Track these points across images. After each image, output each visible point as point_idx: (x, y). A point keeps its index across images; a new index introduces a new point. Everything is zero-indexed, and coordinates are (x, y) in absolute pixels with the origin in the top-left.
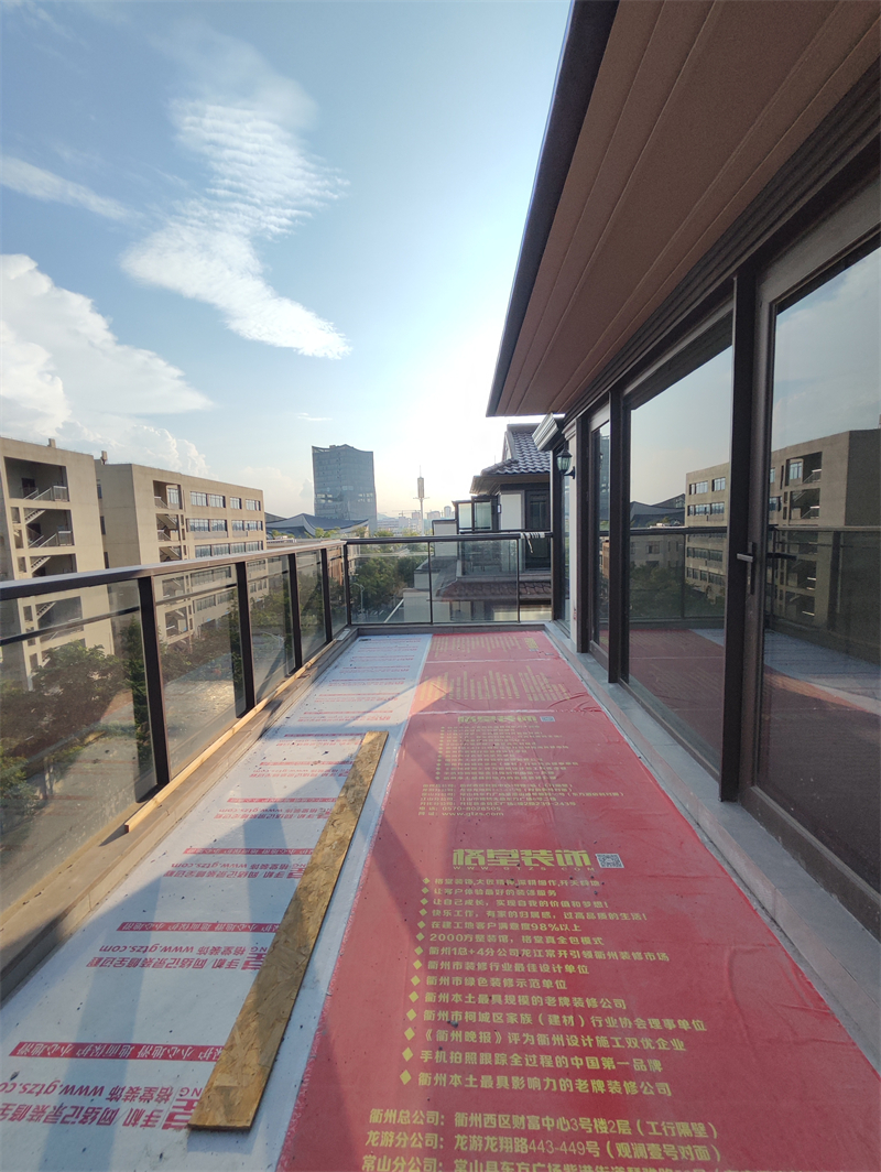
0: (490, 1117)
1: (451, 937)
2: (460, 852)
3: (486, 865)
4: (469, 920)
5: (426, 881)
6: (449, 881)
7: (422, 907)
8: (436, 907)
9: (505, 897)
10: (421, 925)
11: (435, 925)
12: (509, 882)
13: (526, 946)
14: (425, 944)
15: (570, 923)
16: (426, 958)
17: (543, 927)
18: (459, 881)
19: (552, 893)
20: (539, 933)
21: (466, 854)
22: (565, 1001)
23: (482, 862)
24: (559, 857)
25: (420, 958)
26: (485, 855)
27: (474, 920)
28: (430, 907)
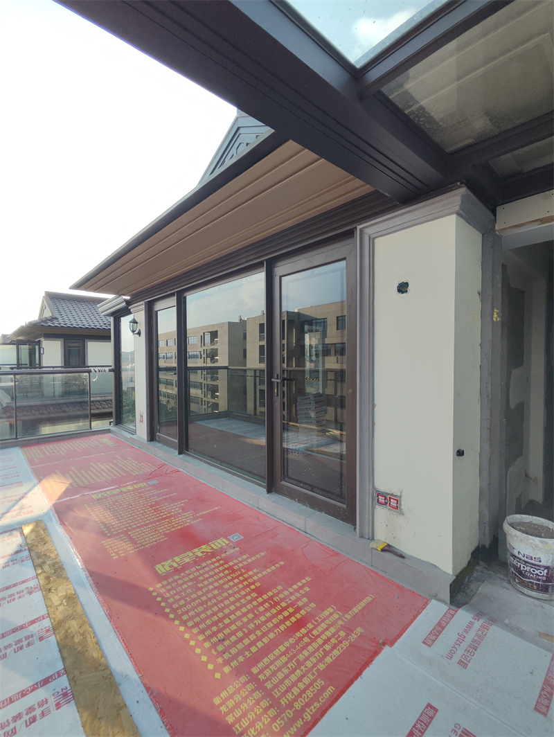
0: (266, 660)
1: (188, 607)
2: (159, 566)
3: (179, 565)
4: (191, 594)
5: (151, 589)
6: (165, 583)
7: (160, 602)
9: (201, 575)
10: (167, 610)
11: (175, 606)
12: (197, 567)
13: (228, 589)
14: (178, 617)
15: (239, 570)
16: (184, 623)
17: (229, 578)
18: (170, 580)
19: (221, 562)
20: (229, 581)
21: (163, 565)
22: (260, 600)
23: (175, 565)
24: (212, 545)
25: (180, 625)
26: (174, 561)
27: (195, 592)
28: (165, 600)
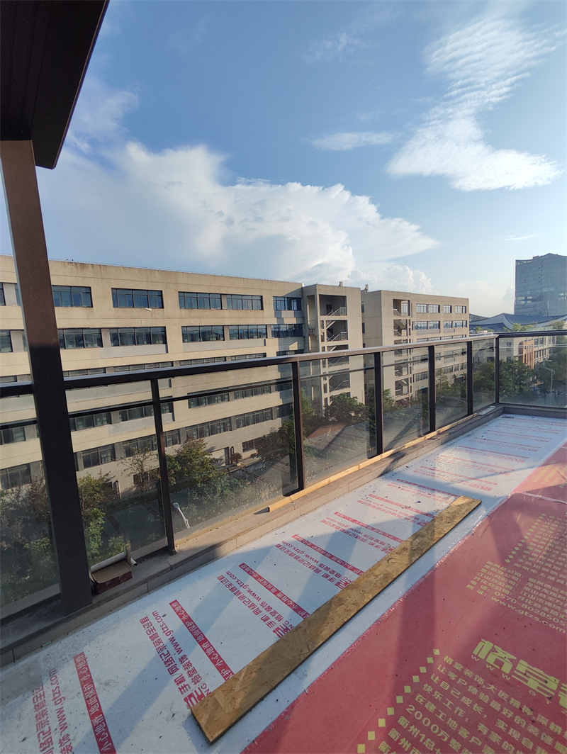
1: (426, 722)
2: (488, 645)
3: (509, 675)
4: (455, 717)
5: (437, 652)
6: (458, 667)
7: (418, 673)
8: (430, 683)
9: (510, 722)
10: (407, 689)
11: (420, 699)
12: (525, 710)
14: (400, 710)
16: (393, 722)
18: (468, 673)
21: (493, 650)
23: (507, 668)
25: (388, 719)
26: (515, 663)
27: (461, 723)
28: (425, 679)
